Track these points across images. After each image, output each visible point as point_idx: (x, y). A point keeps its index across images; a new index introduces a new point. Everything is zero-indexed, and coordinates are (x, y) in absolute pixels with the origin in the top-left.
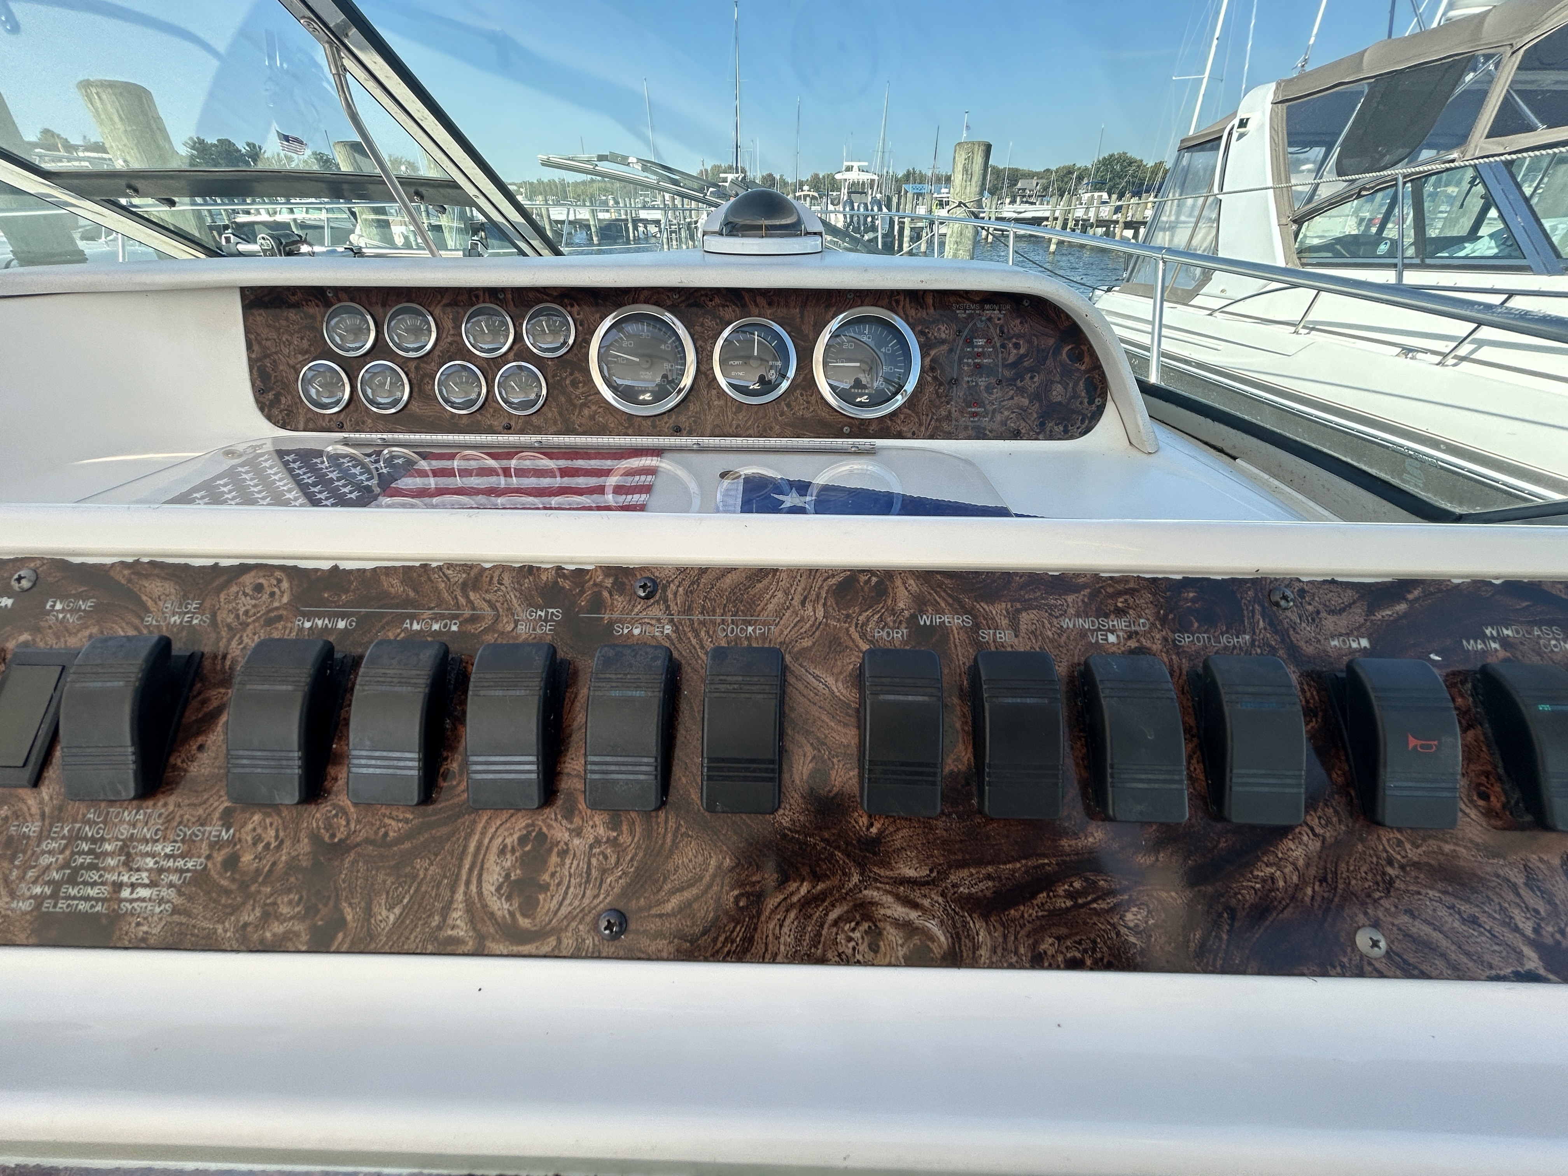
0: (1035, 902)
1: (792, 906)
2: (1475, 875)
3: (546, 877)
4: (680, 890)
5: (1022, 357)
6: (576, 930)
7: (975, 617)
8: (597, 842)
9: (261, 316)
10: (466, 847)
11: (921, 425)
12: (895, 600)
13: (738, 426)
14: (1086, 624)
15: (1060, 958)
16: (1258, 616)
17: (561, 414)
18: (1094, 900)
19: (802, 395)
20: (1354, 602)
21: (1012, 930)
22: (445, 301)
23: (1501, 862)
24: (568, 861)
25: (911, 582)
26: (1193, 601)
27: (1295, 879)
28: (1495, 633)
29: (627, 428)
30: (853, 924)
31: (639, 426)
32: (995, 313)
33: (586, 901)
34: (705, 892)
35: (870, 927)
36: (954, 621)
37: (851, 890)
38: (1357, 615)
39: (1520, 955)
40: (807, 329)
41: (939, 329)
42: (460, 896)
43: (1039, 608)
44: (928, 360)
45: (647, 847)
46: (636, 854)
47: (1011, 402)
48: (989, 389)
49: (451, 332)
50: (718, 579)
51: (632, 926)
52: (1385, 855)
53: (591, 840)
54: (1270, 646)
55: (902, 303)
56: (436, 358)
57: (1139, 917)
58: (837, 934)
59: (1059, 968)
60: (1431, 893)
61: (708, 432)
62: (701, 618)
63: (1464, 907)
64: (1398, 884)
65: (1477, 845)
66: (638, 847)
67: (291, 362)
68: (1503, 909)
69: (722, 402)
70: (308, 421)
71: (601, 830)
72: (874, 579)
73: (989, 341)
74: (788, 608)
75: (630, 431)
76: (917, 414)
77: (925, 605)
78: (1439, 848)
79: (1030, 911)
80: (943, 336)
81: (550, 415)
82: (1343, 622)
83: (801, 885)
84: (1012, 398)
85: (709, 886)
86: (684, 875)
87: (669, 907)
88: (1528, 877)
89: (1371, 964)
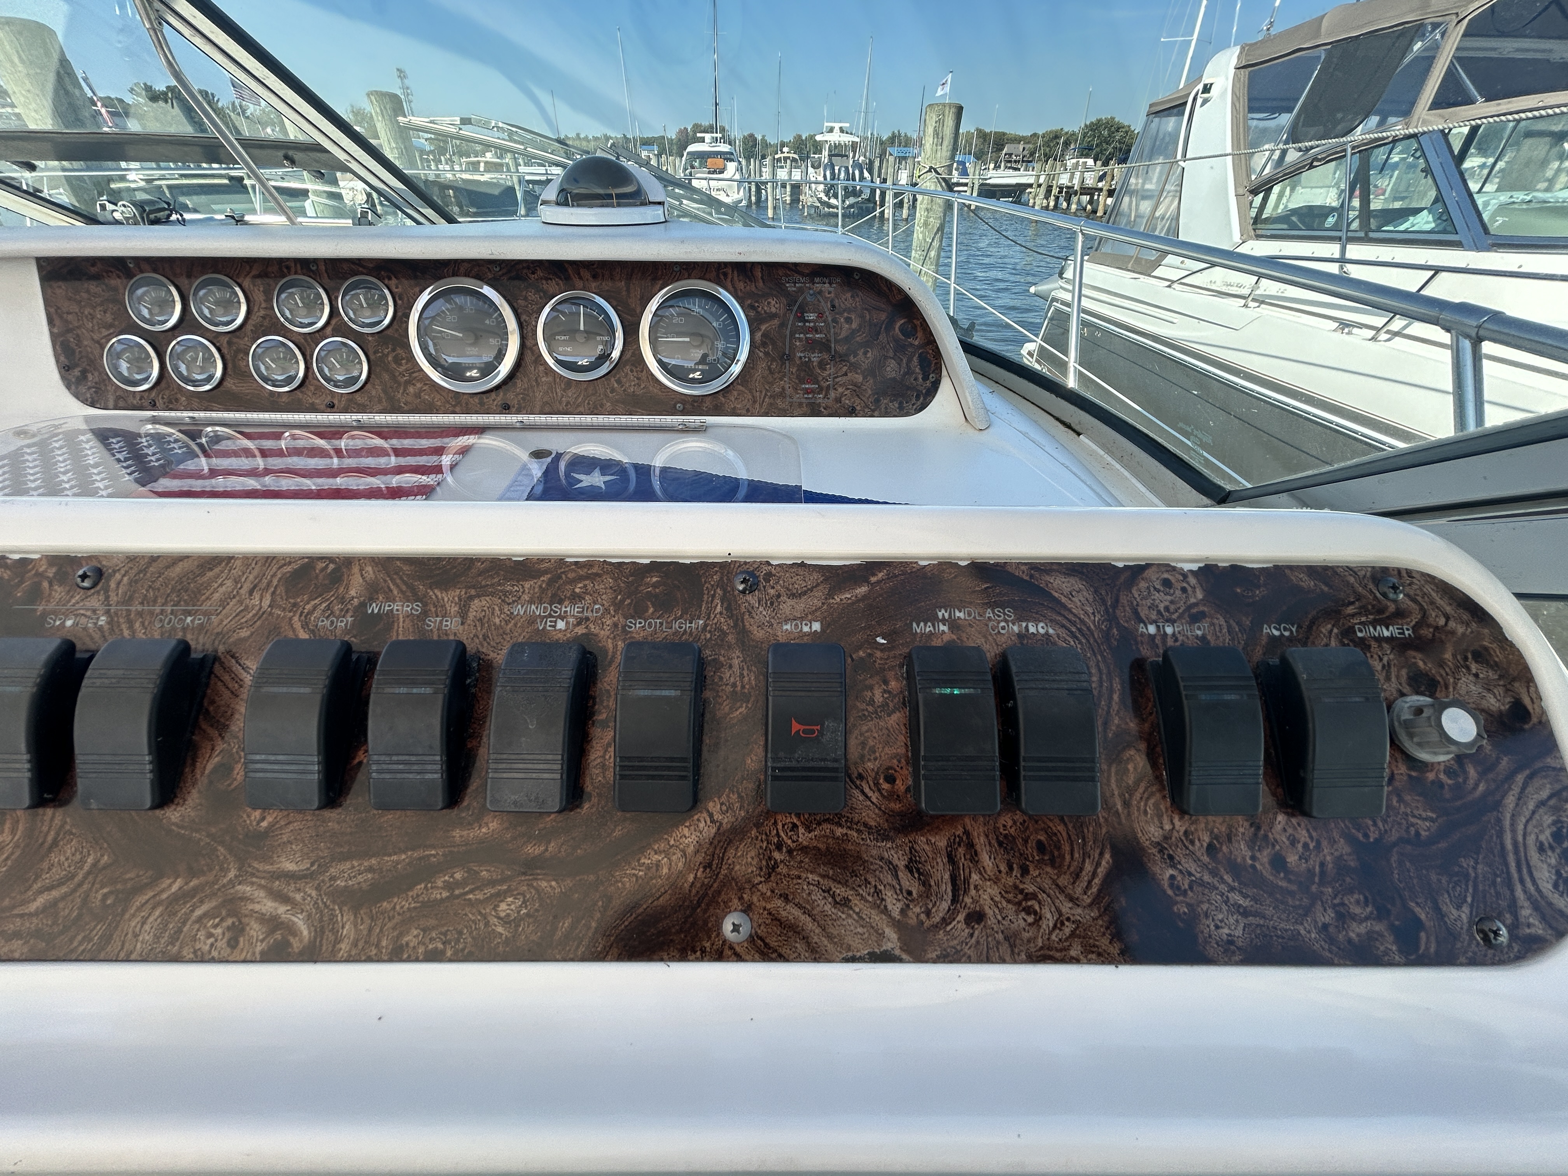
0: (410, 894)
2: (859, 857)
4: (49, 889)
5: (853, 332)
7: (425, 605)
9: (61, 289)
11: (755, 402)
12: (347, 588)
13: (568, 403)
14: (536, 610)
15: (421, 950)
16: (717, 601)
17: (385, 391)
18: (471, 891)
19: (632, 371)
20: (818, 585)
21: (379, 923)
22: (254, 272)
23: (889, 845)
25: (369, 569)
26: (654, 586)
27: (680, 865)
28: (947, 615)
29: (454, 406)
30: (217, 920)
31: (467, 404)
32: (826, 287)
34: (74, 890)
35: (233, 923)
36: (401, 608)
37: (224, 886)
38: (815, 600)
39: (881, 935)
40: (633, 302)
41: (769, 303)
43: (492, 594)
44: (758, 336)
45: (24, 846)
46: (12, 853)
47: (845, 378)
48: (822, 365)
49: (263, 305)
50: (167, 567)
52: (776, 840)
54: (722, 630)
55: (730, 276)
56: (249, 333)
57: (513, 907)
58: (198, 930)
59: (417, 960)
60: (810, 876)
61: (538, 409)
62: (140, 608)
63: (840, 891)
64: (782, 869)
65: (871, 828)
66: (17, 846)
67: (95, 337)
68: (877, 892)
69: (550, 379)
70: (118, 398)
72: (332, 566)
73: (821, 315)
74: (234, 597)
75: (458, 409)
76: (750, 391)
77: (377, 593)
78: (832, 831)
79: (403, 904)
80: (773, 310)
81: (374, 393)
82: (800, 605)
83: (174, 882)
84: (846, 374)
85: (80, 885)
86: (57, 873)
87: (33, 907)
88: (911, 859)
89: (731, 948)
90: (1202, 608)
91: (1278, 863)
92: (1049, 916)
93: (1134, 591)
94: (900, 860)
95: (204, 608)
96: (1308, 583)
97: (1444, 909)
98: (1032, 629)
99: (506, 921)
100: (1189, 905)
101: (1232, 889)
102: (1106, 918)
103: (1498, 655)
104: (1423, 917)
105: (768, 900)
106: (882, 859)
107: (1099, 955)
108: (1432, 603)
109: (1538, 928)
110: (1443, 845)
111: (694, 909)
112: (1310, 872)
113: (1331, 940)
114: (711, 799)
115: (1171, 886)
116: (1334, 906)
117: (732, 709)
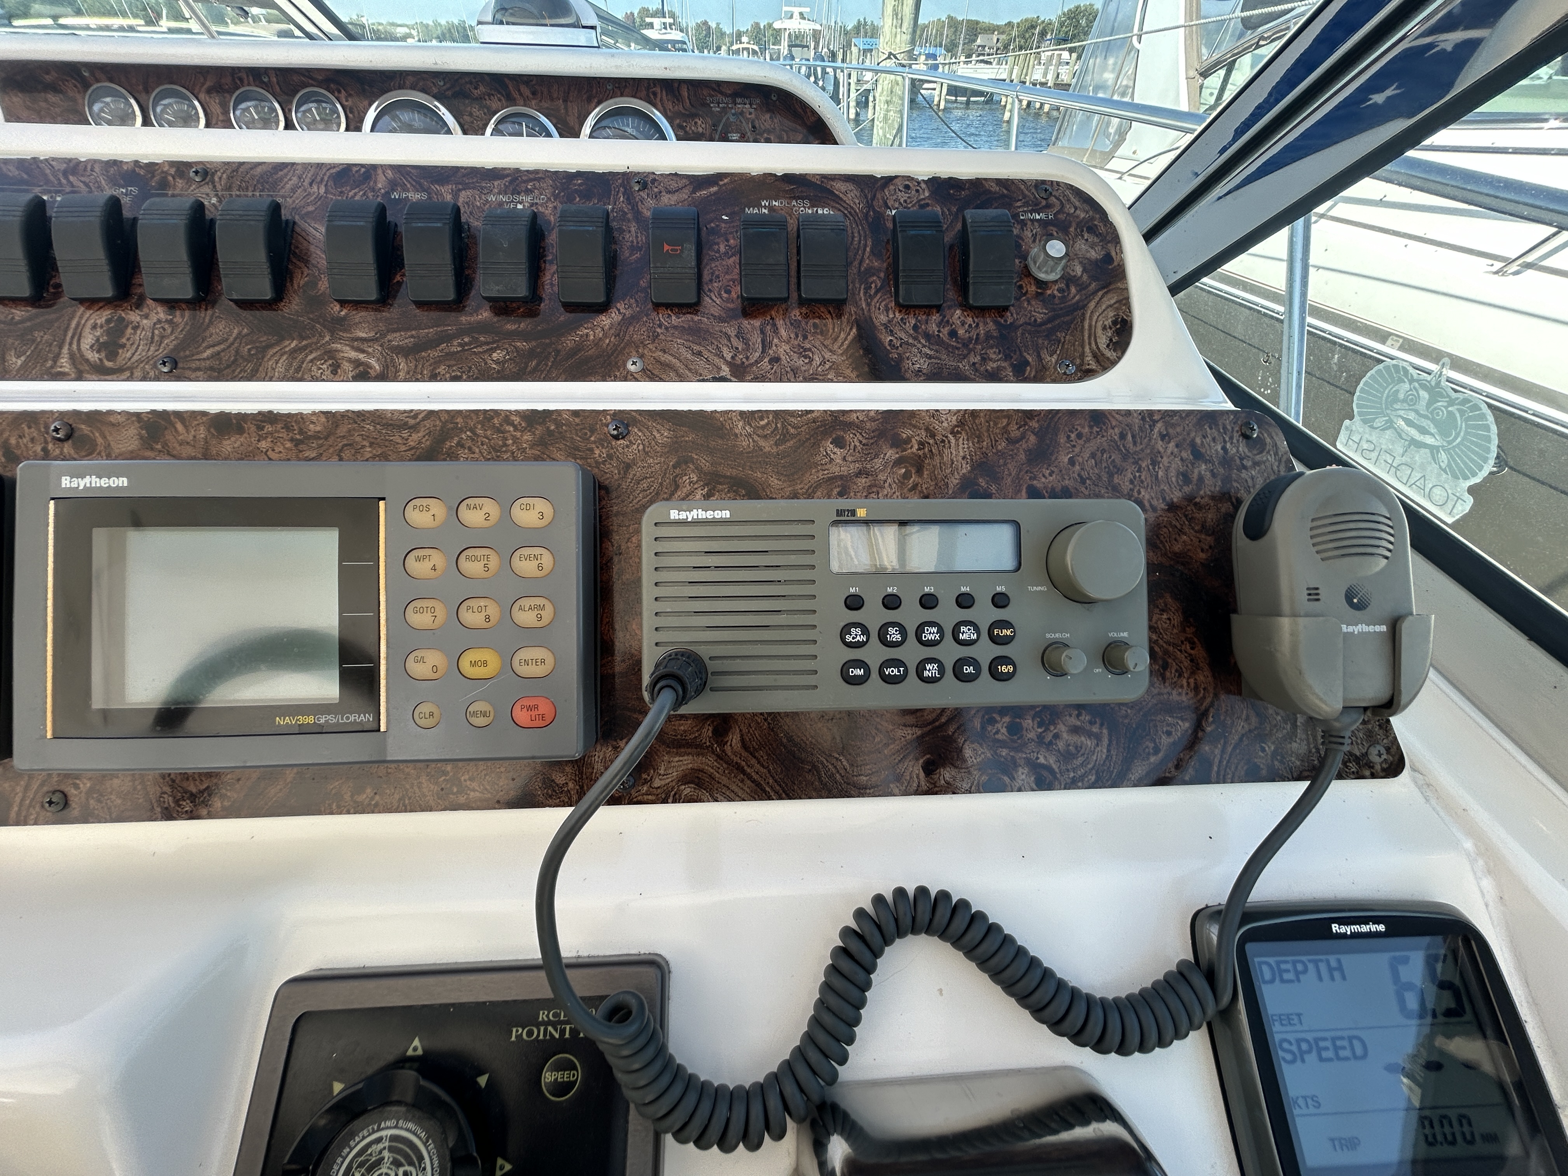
0: (438, 348)
1: (285, 353)
2: (708, 331)
3: (124, 340)
4: (213, 346)
6: (143, 368)
7: (429, 194)
8: (159, 321)
10: (69, 325)
12: (375, 182)
14: (503, 198)
15: (448, 376)
16: (621, 195)
18: (475, 347)
20: (685, 186)
21: (421, 363)
23: (726, 325)
24: (139, 332)
25: (389, 172)
26: (580, 185)
27: (601, 335)
28: (767, 204)
30: (323, 361)
32: (745, 107)
33: (150, 353)
34: (229, 347)
35: (333, 363)
36: (415, 196)
37: (323, 344)
39: (720, 369)
40: (571, 119)
41: (696, 123)
42: (65, 350)
43: (474, 188)
45: (193, 324)
46: (185, 328)
50: (251, 169)
51: (180, 365)
52: (658, 323)
53: (155, 320)
54: (624, 212)
57: (501, 355)
58: (312, 366)
59: (446, 381)
60: (679, 340)
62: (238, 193)
63: (696, 348)
64: (662, 337)
65: (716, 317)
66: (186, 324)
68: (717, 347)
71: (162, 316)
72: (363, 170)
73: (742, 135)
74: (300, 186)
77: (396, 186)
79: (434, 353)
80: (700, 130)
82: (674, 198)
83: (292, 342)
85: (232, 344)
86: (215, 338)
87: (205, 355)
88: (738, 332)
89: (632, 375)
90: (927, 201)
91: (953, 334)
92: (817, 359)
93: (886, 191)
94: (732, 332)
95: (281, 193)
96: (995, 188)
97: (1043, 356)
98: (820, 212)
99: (497, 362)
100: (898, 354)
101: (924, 346)
102: (850, 360)
103: (1102, 229)
104: (1030, 360)
105: (654, 352)
106: (721, 332)
107: (844, 377)
108: (1069, 200)
109: (1093, 366)
110: (1049, 326)
111: (610, 357)
112: (970, 339)
113: (977, 370)
114: (619, 302)
115: (890, 345)
116: (981, 354)
117: (631, 255)
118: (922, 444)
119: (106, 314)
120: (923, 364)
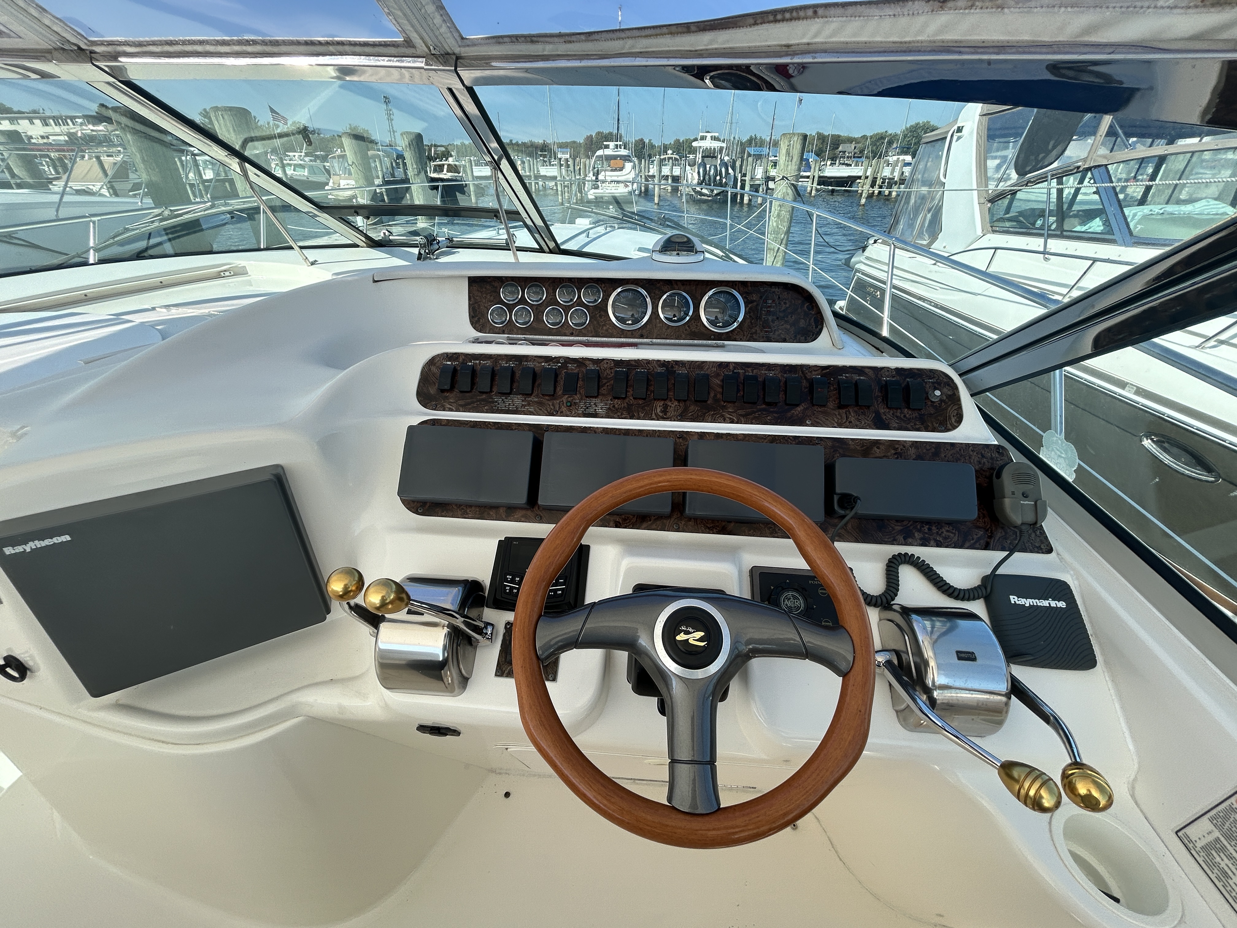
1: (710, 415)
2: (829, 413)
3: (668, 409)
4: (691, 412)
6: (674, 417)
7: (745, 370)
8: (676, 405)
9: (476, 288)
10: (653, 405)
11: (744, 336)
13: (667, 335)
14: (766, 372)
17: (595, 328)
18: (762, 415)
19: (694, 322)
20: (819, 369)
21: (748, 419)
22: (550, 283)
23: (835, 411)
24: (671, 408)
25: (733, 364)
26: (788, 369)
27: (798, 413)
28: (845, 375)
29: (622, 335)
30: (721, 418)
31: (627, 334)
32: (776, 291)
33: (675, 414)
34: (695, 413)
37: (720, 413)
38: (819, 372)
39: (835, 424)
40: (698, 296)
41: (752, 296)
42: (653, 412)
43: (757, 369)
44: (747, 309)
45: (685, 406)
47: (782, 326)
48: (773, 321)
49: (552, 294)
50: (695, 363)
51: (683, 417)
52: (814, 410)
54: (801, 377)
55: (738, 287)
56: (545, 305)
58: (718, 419)
59: (755, 425)
60: (821, 415)
61: (656, 337)
62: (693, 370)
63: (826, 418)
64: (816, 414)
65: (831, 408)
66: (683, 406)
67: (486, 306)
68: (833, 418)
69: (661, 325)
70: (491, 329)
72: (726, 363)
73: (774, 301)
76: (742, 331)
77: (736, 368)
78: (824, 409)
80: (754, 299)
81: (590, 329)
82: (816, 373)
83: (711, 412)
86: (691, 410)
90: (895, 375)
91: (905, 416)
93: (882, 372)
95: (704, 370)
96: (916, 371)
97: (934, 424)
98: (861, 378)
100: (888, 422)
101: (896, 420)
102: (874, 423)
103: (952, 385)
104: (930, 425)
105: (814, 418)
107: (872, 429)
108: (940, 375)
109: (950, 427)
110: (936, 415)
111: (801, 419)
112: (910, 418)
113: (913, 427)
114: (802, 403)
115: (885, 419)
116: (914, 423)
117: (804, 390)
118: (901, 449)
119: (662, 402)
120: (896, 425)
